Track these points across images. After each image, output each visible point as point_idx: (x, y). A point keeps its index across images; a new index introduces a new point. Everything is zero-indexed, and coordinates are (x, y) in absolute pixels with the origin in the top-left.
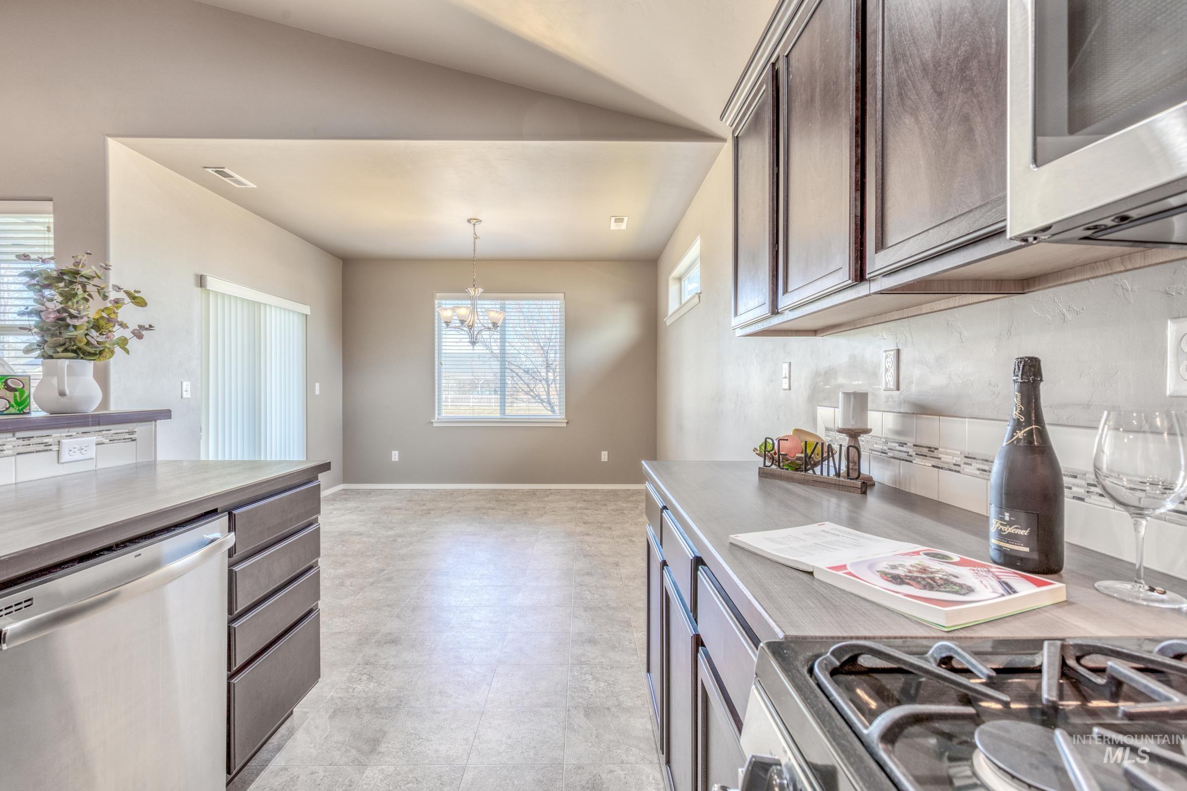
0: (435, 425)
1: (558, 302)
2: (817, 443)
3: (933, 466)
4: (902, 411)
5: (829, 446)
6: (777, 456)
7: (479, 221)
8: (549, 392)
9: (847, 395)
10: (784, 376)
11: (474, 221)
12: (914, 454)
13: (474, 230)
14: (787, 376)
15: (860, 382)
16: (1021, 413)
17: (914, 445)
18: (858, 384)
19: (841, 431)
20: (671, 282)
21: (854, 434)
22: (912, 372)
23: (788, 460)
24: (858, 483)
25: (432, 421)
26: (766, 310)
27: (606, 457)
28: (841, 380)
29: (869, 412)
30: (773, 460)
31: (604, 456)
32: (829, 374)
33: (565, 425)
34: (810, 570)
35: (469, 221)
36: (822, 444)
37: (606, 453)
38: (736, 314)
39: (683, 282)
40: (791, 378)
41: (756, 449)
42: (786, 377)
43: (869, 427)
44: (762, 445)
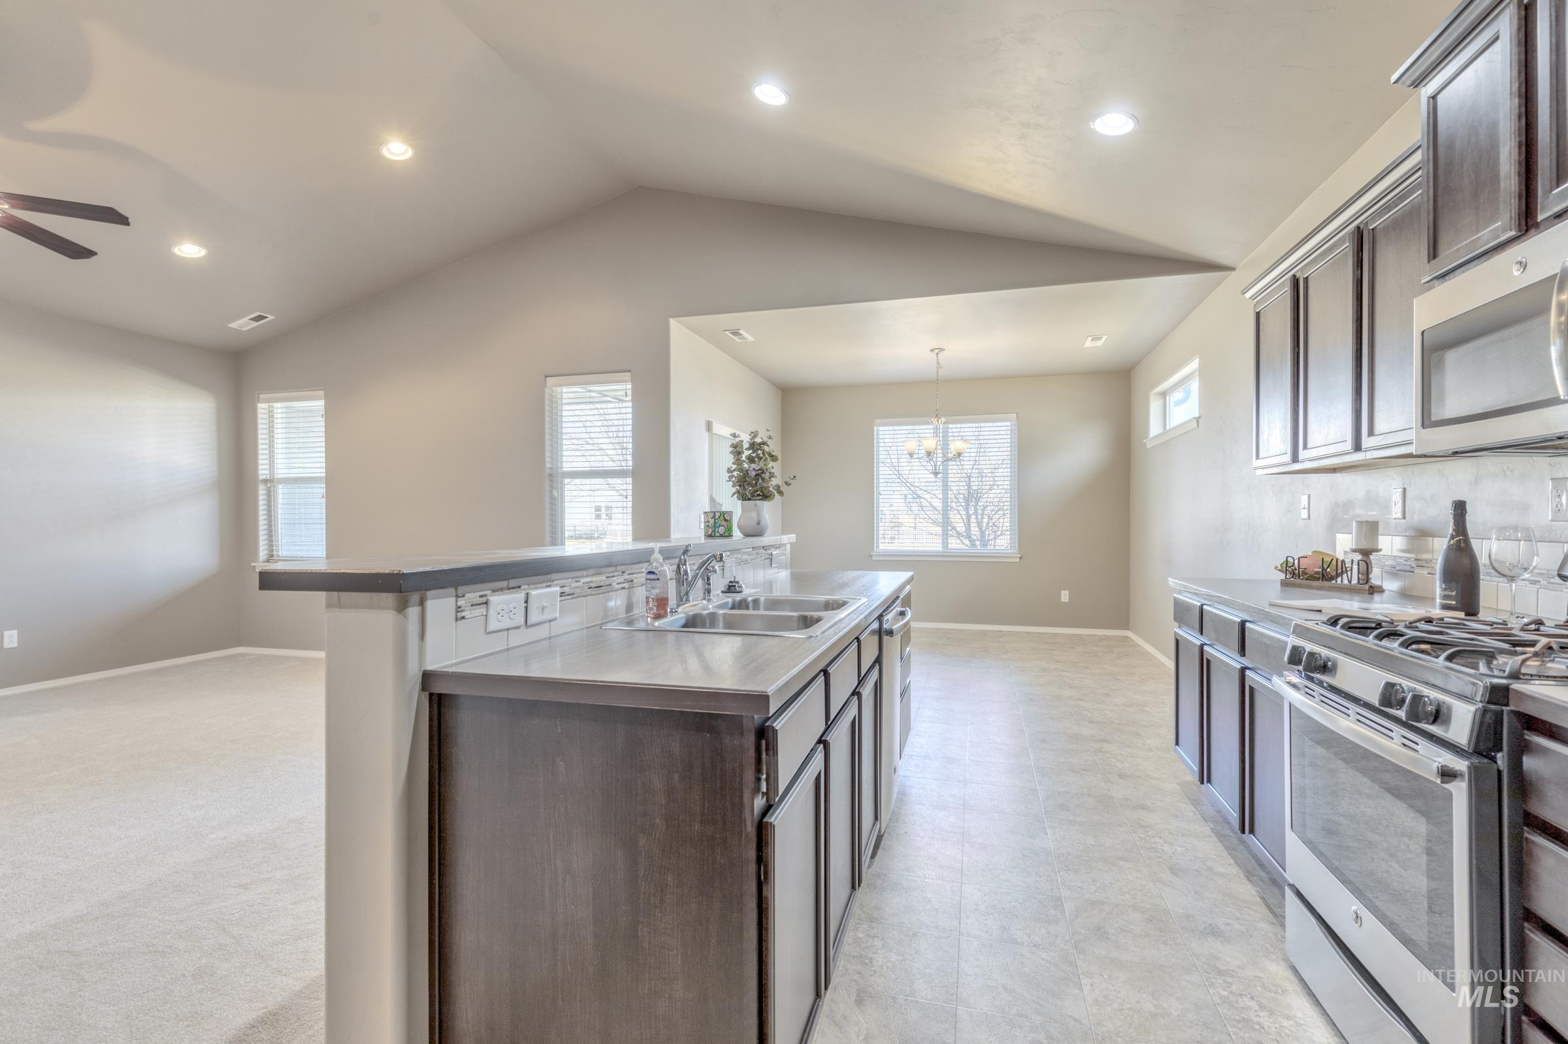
0: (874, 558)
1: (1009, 424)
2: (1332, 559)
3: (1429, 574)
4: (1407, 534)
5: (1343, 561)
6: (1297, 571)
7: (941, 350)
8: (969, 525)
9: (1360, 523)
10: (1303, 506)
11: (937, 351)
12: (1415, 566)
13: (937, 359)
14: (1306, 506)
15: (1375, 513)
16: (1454, 530)
17: (1416, 560)
18: (1372, 514)
19: (1354, 551)
20: (1152, 397)
21: (1366, 553)
22: (1414, 505)
23: (1307, 574)
24: (1367, 587)
25: (872, 554)
26: (1288, 458)
27: (1067, 597)
28: (1358, 511)
29: (1380, 536)
30: (1294, 574)
31: (1065, 596)
32: (1348, 505)
33: (1018, 560)
34: (1319, 609)
35: (932, 351)
36: (1337, 560)
37: (1067, 592)
38: (1258, 457)
39: (1168, 398)
40: (1311, 508)
41: (1277, 567)
42: (1305, 508)
43: (1380, 547)
44: (1283, 563)
